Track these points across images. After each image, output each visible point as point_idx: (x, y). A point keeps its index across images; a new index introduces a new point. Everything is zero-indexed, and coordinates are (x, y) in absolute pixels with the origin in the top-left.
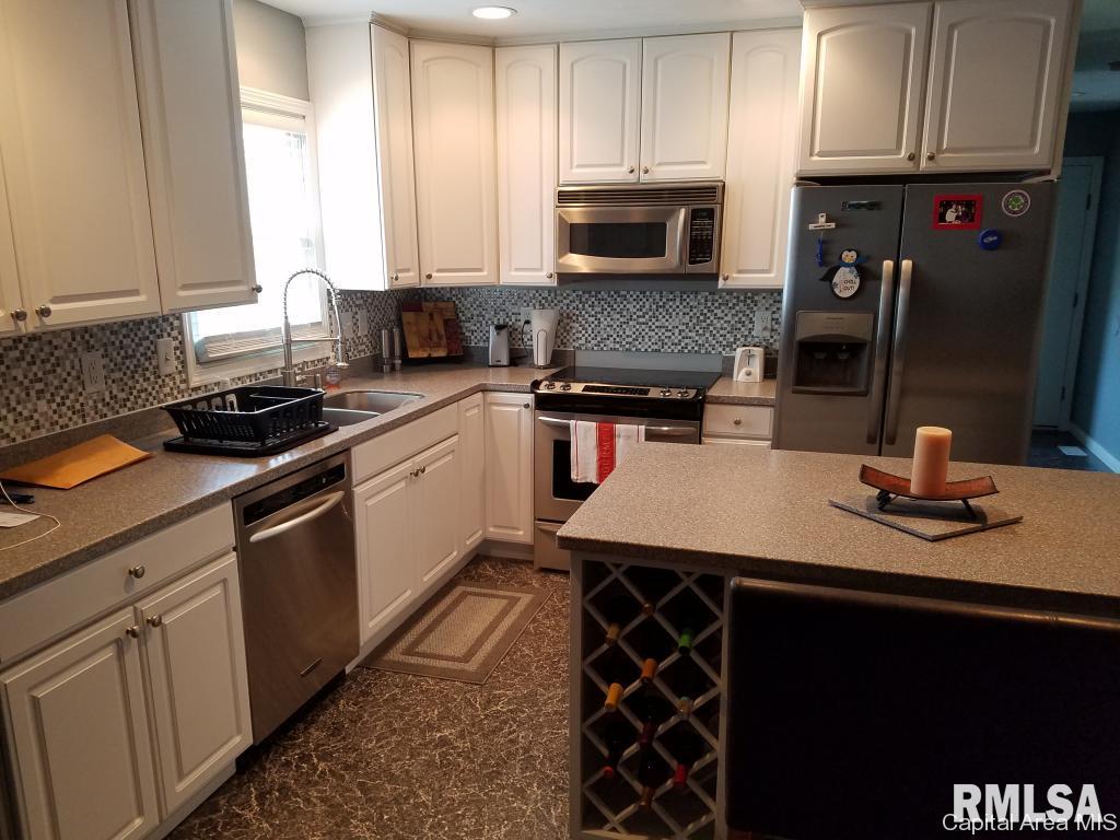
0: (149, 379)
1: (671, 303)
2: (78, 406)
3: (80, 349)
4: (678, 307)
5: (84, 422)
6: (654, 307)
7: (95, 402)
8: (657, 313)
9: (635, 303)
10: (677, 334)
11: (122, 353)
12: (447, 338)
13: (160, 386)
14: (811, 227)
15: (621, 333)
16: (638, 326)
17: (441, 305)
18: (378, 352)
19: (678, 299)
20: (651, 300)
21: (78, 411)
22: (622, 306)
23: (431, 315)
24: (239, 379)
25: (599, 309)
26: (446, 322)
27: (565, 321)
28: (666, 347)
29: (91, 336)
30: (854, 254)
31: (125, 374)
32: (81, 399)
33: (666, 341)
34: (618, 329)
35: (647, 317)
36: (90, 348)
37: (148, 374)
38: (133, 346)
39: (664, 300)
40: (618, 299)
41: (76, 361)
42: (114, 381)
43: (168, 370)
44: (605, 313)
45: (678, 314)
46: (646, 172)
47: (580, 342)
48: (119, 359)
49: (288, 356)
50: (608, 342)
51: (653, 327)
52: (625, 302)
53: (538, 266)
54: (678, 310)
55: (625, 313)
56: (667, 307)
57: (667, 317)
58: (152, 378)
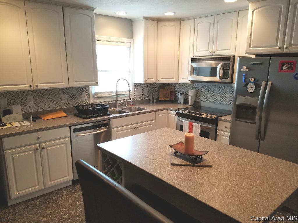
0: (79, 100)
1: (227, 90)
2: (60, 104)
3: (61, 93)
4: (229, 91)
5: (61, 107)
6: (222, 91)
7: (64, 104)
8: (223, 93)
9: (217, 89)
10: (228, 99)
11: (72, 94)
12: (171, 96)
13: (82, 102)
14: (241, 70)
15: (213, 97)
16: (217, 96)
17: (170, 87)
18: (149, 98)
19: (229, 89)
20: (221, 88)
21: (60, 105)
22: (214, 90)
23: (167, 90)
24: (105, 102)
25: (208, 90)
26: (171, 92)
27: (199, 93)
28: (225, 103)
29: (64, 91)
30: (253, 79)
31: (73, 99)
32: (61, 103)
33: (225, 101)
34: (212, 96)
35: (220, 93)
36: (63, 93)
37: (79, 99)
38: (75, 93)
39: (225, 89)
40: (213, 88)
41: (60, 95)
42: (70, 100)
43: (84, 99)
44: (209, 91)
45: (228, 93)
46: (214, 52)
47: (203, 99)
48: (71, 96)
49: (117, 98)
50: (209, 100)
51: (222, 96)
52: (215, 89)
53: (187, 78)
54: (229, 92)
55: (214, 92)
56: (226, 91)
57: (226, 94)
58: (80, 100)
